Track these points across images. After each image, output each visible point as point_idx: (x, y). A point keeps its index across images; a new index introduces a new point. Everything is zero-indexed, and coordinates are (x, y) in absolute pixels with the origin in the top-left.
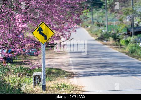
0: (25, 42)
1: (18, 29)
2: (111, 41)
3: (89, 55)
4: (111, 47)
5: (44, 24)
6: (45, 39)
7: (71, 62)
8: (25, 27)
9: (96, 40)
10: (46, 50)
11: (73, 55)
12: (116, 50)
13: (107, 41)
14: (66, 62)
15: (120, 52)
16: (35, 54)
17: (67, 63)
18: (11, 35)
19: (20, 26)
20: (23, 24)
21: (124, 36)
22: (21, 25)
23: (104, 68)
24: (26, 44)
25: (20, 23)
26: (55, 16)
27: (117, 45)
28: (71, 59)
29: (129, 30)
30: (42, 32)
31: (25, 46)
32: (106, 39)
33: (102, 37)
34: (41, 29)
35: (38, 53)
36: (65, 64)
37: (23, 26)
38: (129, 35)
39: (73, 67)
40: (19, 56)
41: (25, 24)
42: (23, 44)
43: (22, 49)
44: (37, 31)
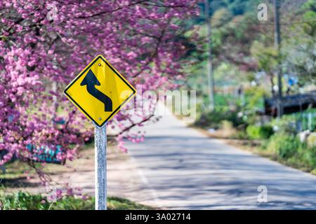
0: (32, 124)
1: (13, 90)
2: (227, 129)
3: (184, 162)
4: (230, 144)
5: (103, 63)
6: (106, 110)
7: (145, 181)
8: (34, 83)
9: (191, 126)
11: (144, 162)
12: (245, 149)
13: (216, 129)
14: (132, 180)
15: (255, 153)
16: (59, 158)
17: (135, 183)
19: (20, 81)
20: (28, 76)
21: (258, 118)
22: (24, 78)
23: (238, 196)
24: (36, 131)
25: (20, 73)
27: (241, 138)
28: (141, 173)
29: (270, 102)
30: (97, 87)
31: (31, 136)
32: (214, 125)
33: (203, 121)
34: (95, 78)
36: (131, 186)
37: (28, 80)
38: (270, 115)
39: (155, 193)
41: (34, 75)
42: (26, 130)
43: (25, 145)
44: (82, 84)
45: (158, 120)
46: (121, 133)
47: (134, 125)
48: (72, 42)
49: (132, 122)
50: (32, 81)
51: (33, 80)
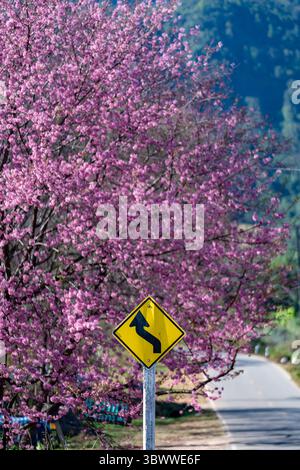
0: (92, 376)
1: (70, 336)
5: (152, 305)
6: (155, 352)
8: (93, 328)
10: (158, 423)
16: (121, 416)
18: (50, 353)
19: (78, 326)
20: (87, 320)
22: (82, 323)
25: (78, 317)
26: (186, 297)
30: (146, 328)
31: (90, 389)
34: (143, 320)
35: (132, 413)
37: (87, 325)
40: (73, 438)
41: (93, 320)
42: (84, 382)
43: (83, 399)
44: (131, 325)
45: (237, 374)
46: (195, 390)
47: (210, 380)
48: (138, 283)
49: (208, 376)
50: (90, 326)
51: (92, 325)
